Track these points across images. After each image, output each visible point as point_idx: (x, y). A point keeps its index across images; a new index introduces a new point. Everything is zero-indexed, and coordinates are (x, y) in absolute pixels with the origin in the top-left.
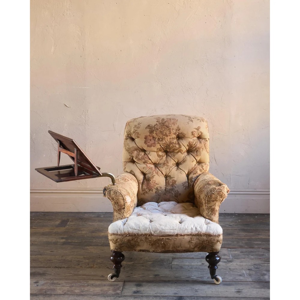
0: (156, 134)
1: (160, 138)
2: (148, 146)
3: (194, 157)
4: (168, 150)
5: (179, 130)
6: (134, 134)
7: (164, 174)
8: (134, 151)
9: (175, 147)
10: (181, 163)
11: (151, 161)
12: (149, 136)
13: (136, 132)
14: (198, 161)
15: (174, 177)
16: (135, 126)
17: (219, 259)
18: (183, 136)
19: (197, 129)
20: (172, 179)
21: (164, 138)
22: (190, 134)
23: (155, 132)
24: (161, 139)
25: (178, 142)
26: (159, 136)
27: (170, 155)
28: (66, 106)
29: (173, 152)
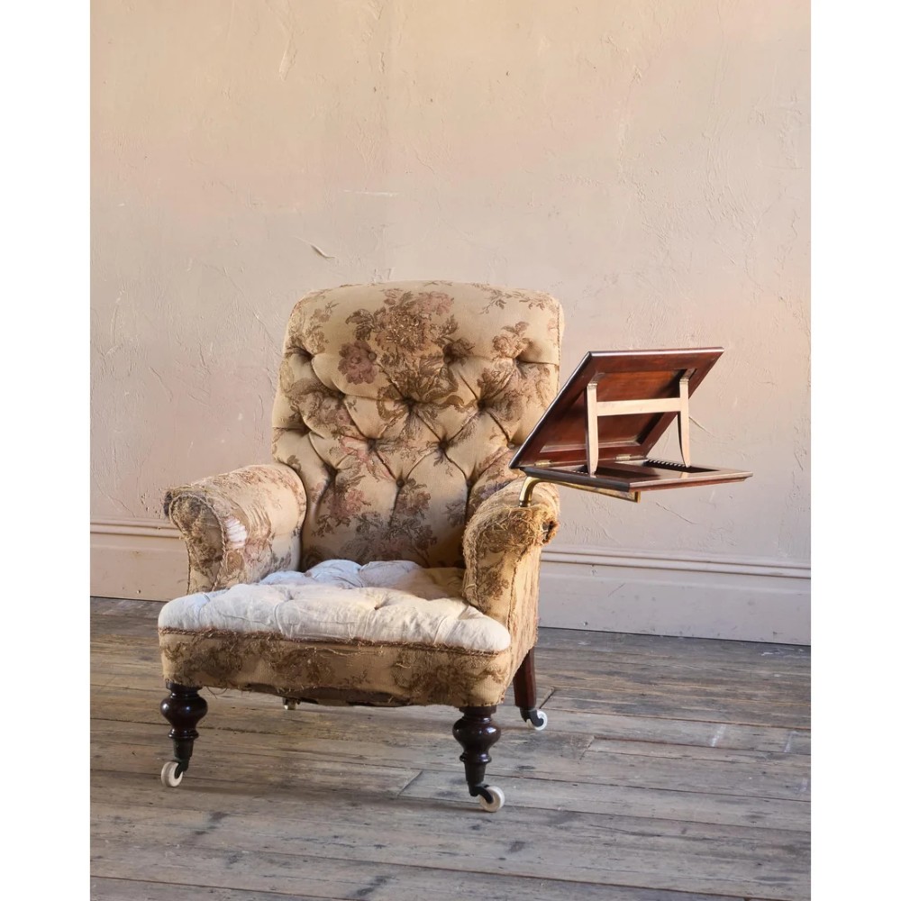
0: (379, 341)
1: (388, 354)
2: (350, 379)
3: (497, 422)
4: (415, 396)
5: (454, 330)
6: (310, 338)
7: (396, 473)
8: (307, 393)
9: (437, 386)
10: (455, 440)
11: (357, 428)
12: (356, 345)
13: (317, 331)
14: (511, 437)
15: (424, 486)
16: (317, 314)
17: (493, 733)
18: (464, 351)
19: (512, 330)
20: (417, 491)
21: (404, 355)
22: (489, 346)
23: (373, 335)
24: (391, 359)
25: (448, 370)
26: (385, 348)
27: (421, 414)
28: (320, 254)
29: (431, 402)
